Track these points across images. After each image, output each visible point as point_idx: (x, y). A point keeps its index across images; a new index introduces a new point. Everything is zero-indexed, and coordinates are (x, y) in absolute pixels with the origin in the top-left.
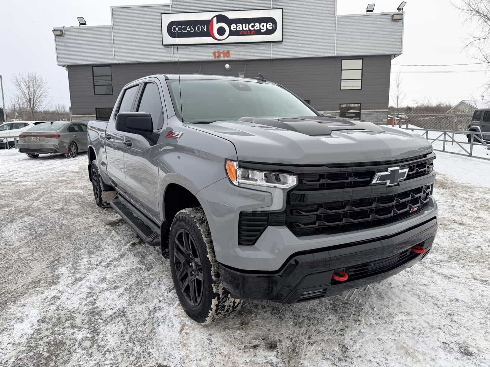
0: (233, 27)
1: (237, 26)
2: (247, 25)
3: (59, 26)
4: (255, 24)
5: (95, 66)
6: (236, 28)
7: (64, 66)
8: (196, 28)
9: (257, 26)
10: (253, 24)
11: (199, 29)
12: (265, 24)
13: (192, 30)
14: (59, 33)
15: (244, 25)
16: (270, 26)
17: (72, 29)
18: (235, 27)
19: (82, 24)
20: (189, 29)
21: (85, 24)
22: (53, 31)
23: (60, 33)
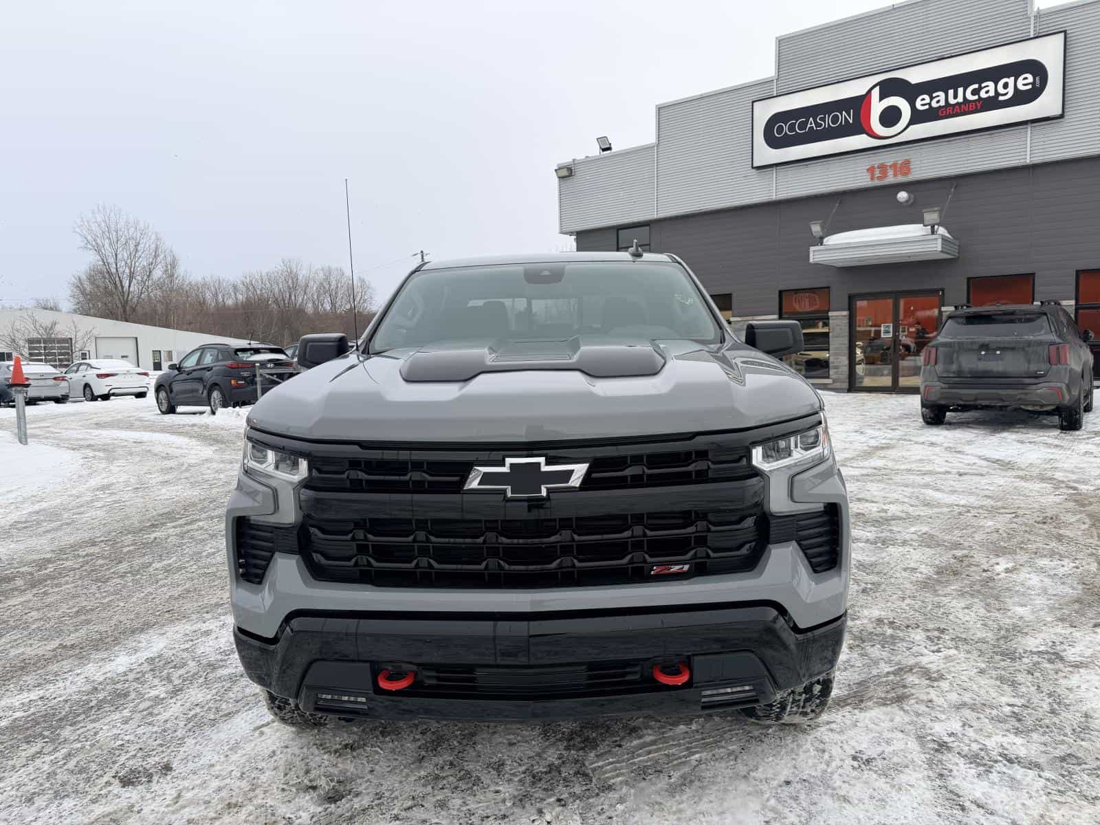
0: (921, 103)
1: (932, 98)
2: (960, 90)
3: (566, 159)
4: (983, 85)
5: (621, 229)
6: (930, 104)
7: (571, 233)
8: (829, 119)
9: (989, 89)
10: (976, 86)
11: (835, 119)
12: (1012, 79)
13: (818, 125)
14: (564, 172)
15: (951, 92)
16: (1025, 82)
17: (588, 161)
18: (928, 100)
19: (604, 150)
20: (813, 125)
21: (609, 149)
22: (556, 170)
23: (567, 173)
